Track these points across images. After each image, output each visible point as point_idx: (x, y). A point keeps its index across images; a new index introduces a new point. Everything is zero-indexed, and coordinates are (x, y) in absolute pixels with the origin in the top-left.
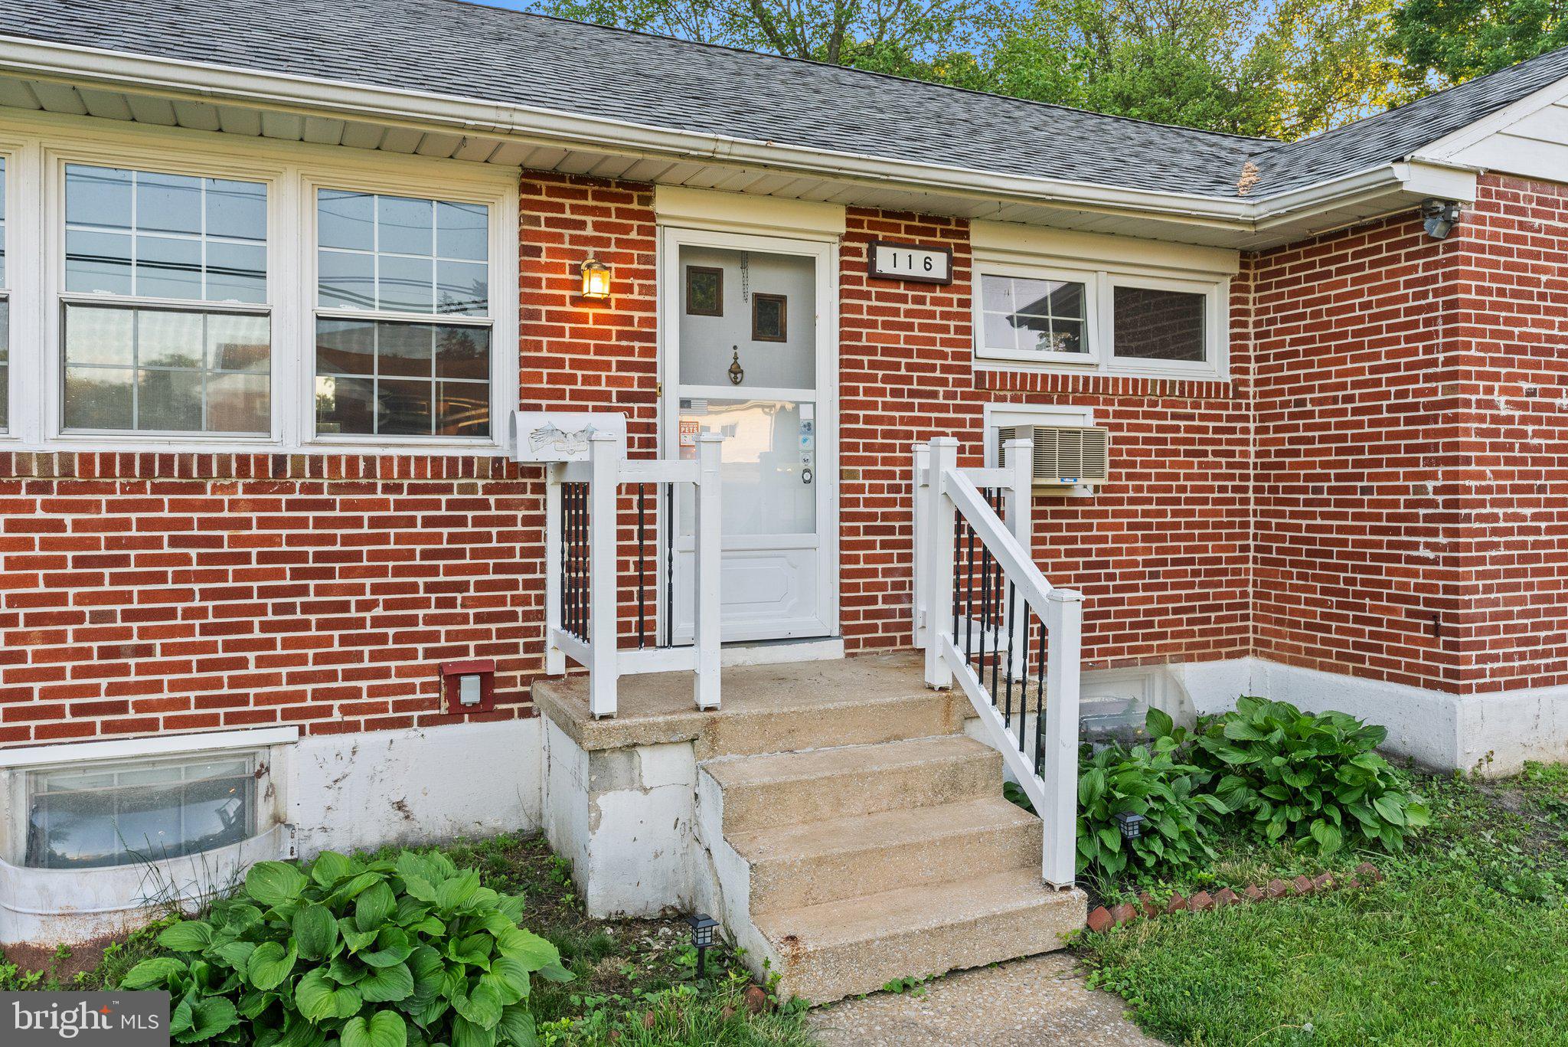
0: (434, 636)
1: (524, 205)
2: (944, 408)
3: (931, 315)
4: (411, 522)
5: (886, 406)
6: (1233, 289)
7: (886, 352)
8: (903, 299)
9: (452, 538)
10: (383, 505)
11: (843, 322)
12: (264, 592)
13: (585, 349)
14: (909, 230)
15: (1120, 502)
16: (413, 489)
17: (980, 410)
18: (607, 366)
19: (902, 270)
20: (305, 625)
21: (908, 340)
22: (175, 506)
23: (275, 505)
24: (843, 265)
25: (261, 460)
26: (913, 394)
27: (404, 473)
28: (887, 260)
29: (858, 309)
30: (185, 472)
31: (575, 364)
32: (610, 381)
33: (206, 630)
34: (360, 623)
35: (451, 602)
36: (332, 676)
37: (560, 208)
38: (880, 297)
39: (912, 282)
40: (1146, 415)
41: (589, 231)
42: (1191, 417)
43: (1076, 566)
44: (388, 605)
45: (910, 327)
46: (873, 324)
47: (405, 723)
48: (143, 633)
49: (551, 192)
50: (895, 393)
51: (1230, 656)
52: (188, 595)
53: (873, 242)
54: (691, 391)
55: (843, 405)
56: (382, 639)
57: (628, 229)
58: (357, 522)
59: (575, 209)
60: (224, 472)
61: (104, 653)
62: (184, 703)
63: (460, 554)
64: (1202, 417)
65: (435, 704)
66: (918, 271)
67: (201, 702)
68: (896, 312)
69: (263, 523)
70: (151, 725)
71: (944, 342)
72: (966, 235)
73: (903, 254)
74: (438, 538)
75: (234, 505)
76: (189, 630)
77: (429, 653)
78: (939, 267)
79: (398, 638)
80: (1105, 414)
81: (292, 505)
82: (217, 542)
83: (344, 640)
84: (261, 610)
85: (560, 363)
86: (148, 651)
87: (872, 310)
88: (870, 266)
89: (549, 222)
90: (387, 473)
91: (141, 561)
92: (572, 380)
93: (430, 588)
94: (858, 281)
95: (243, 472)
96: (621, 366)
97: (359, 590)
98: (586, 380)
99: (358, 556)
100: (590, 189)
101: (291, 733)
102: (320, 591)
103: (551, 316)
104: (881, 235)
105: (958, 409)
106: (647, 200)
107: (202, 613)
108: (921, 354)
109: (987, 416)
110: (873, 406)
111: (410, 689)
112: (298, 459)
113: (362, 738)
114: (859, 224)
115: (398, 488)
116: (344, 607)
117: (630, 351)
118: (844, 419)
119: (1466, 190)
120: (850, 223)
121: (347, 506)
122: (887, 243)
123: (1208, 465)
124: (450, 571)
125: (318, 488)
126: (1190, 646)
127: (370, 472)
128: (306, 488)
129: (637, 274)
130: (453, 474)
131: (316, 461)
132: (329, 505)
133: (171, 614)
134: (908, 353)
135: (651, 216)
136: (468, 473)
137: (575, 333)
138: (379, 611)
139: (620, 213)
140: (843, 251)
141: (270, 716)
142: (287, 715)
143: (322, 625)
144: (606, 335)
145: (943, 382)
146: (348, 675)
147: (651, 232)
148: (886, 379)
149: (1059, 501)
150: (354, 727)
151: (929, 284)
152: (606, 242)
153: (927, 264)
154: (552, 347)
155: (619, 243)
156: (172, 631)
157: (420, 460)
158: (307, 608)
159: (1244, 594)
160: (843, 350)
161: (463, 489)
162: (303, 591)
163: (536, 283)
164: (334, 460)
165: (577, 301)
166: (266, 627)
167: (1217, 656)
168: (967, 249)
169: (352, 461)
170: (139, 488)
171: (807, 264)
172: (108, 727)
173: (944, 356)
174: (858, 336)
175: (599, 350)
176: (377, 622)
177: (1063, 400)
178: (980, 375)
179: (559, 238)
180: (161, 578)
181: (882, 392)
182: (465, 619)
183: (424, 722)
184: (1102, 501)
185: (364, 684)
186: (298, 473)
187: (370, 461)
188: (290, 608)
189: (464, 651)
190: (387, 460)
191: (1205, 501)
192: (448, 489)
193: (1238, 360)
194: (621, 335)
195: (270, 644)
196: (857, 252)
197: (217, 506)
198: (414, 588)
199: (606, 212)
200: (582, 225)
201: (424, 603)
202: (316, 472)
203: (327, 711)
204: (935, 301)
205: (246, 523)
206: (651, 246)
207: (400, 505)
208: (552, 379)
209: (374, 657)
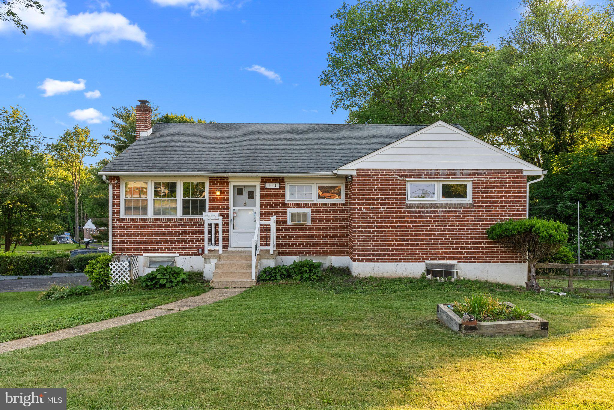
0: (196, 243)
1: (209, 182)
2: (280, 209)
3: (277, 194)
4: (193, 227)
5: (268, 209)
6: (346, 185)
7: (268, 200)
8: (272, 191)
9: (199, 230)
10: (190, 225)
11: (261, 196)
12: (175, 236)
13: (218, 202)
14: (272, 180)
15: (317, 226)
16: (194, 223)
17: (287, 210)
18: (221, 205)
19: (271, 187)
20: (180, 241)
21: (272, 198)
22: (165, 225)
23: (176, 225)
24: (261, 187)
25: (174, 219)
26: (273, 207)
27: (192, 221)
28: (268, 186)
29: (263, 194)
30: (166, 221)
31: (216, 205)
32: (221, 207)
33: (168, 241)
34: (187, 241)
35: (199, 239)
36: (183, 248)
37: (214, 182)
38: (267, 191)
39: (273, 189)
40: (323, 210)
41: (219, 185)
42: (334, 210)
43: (307, 237)
44: (190, 239)
45: (273, 196)
46: (266, 196)
47: (192, 255)
48: (161, 241)
49: (213, 180)
50: (270, 207)
51: (343, 256)
52: (166, 236)
53: (266, 182)
54: (235, 208)
55: (261, 209)
56: (190, 243)
57: (224, 184)
58: (186, 227)
59: (216, 182)
60: (170, 221)
61: (157, 243)
62: (166, 250)
63: (200, 232)
64: (336, 210)
65: (196, 253)
66: (274, 187)
67: (167, 250)
68: (270, 194)
69: (175, 227)
70: (162, 253)
71: (279, 198)
72: (284, 180)
73: (271, 184)
74: (197, 230)
75: (171, 225)
76: (166, 241)
77: (196, 246)
78: (278, 186)
79: (192, 243)
80: (314, 210)
81: (178, 225)
82: (169, 230)
83: (185, 243)
84: (174, 239)
85: (214, 205)
86: (161, 243)
87: (265, 194)
88: (265, 187)
89: (213, 184)
90: (190, 221)
91: (161, 232)
92: (216, 207)
93: (196, 236)
94: (263, 189)
95: (172, 221)
96: (223, 205)
97: (187, 236)
98: (218, 207)
99: (186, 232)
100: (219, 179)
101: (178, 255)
102: (182, 236)
103: (213, 198)
104: (267, 181)
105: (282, 209)
106: (228, 180)
107: (168, 239)
108: (275, 200)
109: (288, 211)
110: (266, 209)
111: (193, 250)
112: (179, 219)
113: (187, 257)
114: (263, 180)
115: (192, 223)
116: (185, 239)
117: (225, 202)
118: (261, 212)
119: (354, 173)
120: (261, 180)
121: (185, 225)
122: (268, 183)
123: (338, 219)
124: (198, 234)
125: (181, 223)
126: (333, 253)
127: (188, 221)
128: (180, 223)
129: (226, 191)
130: (199, 221)
131: (181, 219)
132: (183, 225)
133: (164, 239)
134: (272, 201)
135: (228, 182)
136: (201, 221)
137: (216, 200)
138: (189, 239)
139: (223, 182)
140: (261, 184)
141: (176, 253)
142: (178, 253)
143: (182, 241)
144: (221, 200)
145: (279, 205)
146: (185, 248)
147: (228, 184)
148: (268, 205)
149: (303, 225)
150: (186, 255)
151: (277, 189)
152: (221, 186)
153: (275, 186)
154: (213, 202)
155: (223, 186)
156: (164, 241)
157: (194, 219)
158: (180, 239)
159: (347, 244)
160: (261, 200)
161: (200, 223)
162: (180, 236)
163: (211, 193)
164: (183, 219)
165: (216, 195)
166: (175, 241)
167: (341, 256)
168: (284, 182)
169: (185, 219)
170: (161, 223)
171: (256, 186)
172: (157, 252)
173: (279, 201)
174: (263, 198)
175: (220, 202)
176: (189, 241)
177: (304, 207)
178: (286, 203)
179: (214, 186)
180: (163, 234)
181: (267, 207)
182: (200, 241)
183: (195, 255)
184: (312, 226)
185: (187, 249)
186: (179, 221)
187: (188, 219)
188: (178, 239)
189: (200, 246)
190: (190, 219)
191: (337, 226)
192: (198, 223)
193: (347, 198)
194: (223, 200)
195: (176, 243)
196: (263, 184)
197: (169, 225)
198: (194, 236)
199: (221, 182)
200: (217, 184)
201: (195, 239)
202: (181, 221)
203: (182, 253)
204: (277, 192)
205: (173, 227)
206: (228, 186)
207: (192, 225)
208: (213, 207)
209: (188, 246)
